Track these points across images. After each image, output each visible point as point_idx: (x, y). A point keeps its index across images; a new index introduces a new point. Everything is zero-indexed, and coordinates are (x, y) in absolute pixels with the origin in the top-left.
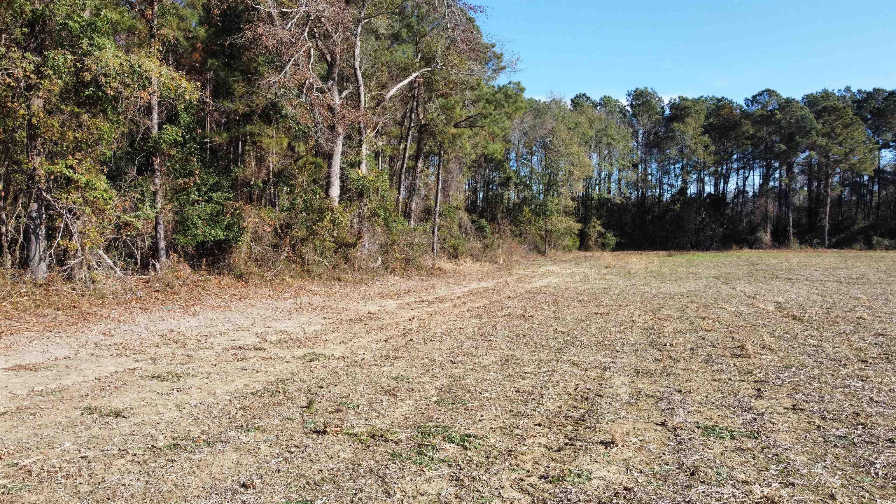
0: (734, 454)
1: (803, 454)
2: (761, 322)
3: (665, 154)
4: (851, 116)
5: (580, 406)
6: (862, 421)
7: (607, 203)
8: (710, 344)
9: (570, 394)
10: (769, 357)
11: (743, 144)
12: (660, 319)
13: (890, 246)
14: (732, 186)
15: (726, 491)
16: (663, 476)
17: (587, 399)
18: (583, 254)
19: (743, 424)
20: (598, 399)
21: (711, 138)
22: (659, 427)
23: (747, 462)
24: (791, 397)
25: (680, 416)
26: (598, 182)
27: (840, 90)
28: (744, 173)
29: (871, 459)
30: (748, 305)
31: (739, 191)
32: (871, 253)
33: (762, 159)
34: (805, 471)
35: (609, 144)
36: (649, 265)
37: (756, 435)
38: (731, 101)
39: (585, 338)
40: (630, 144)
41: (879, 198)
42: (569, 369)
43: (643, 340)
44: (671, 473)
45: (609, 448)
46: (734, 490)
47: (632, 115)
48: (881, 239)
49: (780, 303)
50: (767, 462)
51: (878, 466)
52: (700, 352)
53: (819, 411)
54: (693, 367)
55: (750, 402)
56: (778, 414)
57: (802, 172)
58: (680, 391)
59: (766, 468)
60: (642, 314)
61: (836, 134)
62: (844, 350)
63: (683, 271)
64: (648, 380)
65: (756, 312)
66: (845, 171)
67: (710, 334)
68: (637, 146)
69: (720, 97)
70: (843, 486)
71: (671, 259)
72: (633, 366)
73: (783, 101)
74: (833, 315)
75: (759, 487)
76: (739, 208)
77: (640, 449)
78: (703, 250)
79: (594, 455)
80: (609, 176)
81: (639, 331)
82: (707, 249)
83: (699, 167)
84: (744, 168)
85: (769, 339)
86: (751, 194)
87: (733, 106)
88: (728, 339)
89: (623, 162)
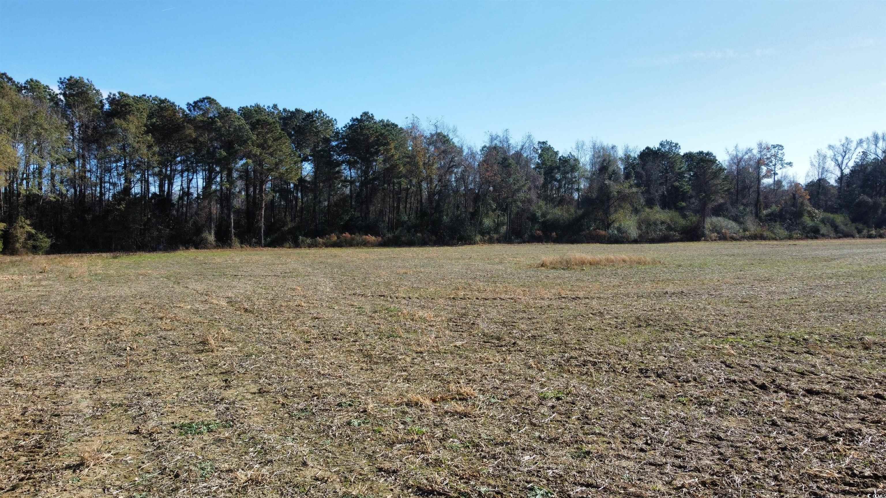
0: (214, 446)
1: (275, 432)
2: (217, 317)
3: (105, 151)
4: (280, 131)
5: (34, 431)
6: (316, 393)
7: (38, 201)
8: (171, 343)
9: (18, 420)
10: (230, 349)
11: (187, 147)
12: (116, 323)
13: (312, 244)
14: (176, 188)
15: (213, 484)
16: (145, 486)
17: (41, 422)
18: (8, 259)
19: (217, 415)
20: (55, 420)
21: (155, 138)
22: (133, 436)
23: (227, 451)
24: (255, 382)
25: (154, 420)
26: (25, 176)
27: (269, 107)
28: (188, 176)
29: (328, 423)
30: (202, 302)
31: (183, 193)
32: (297, 251)
33: (205, 163)
34: (279, 447)
35: (38, 135)
36: (92, 268)
37: (231, 423)
38: (173, 103)
39: (26, 353)
40: (65, 137)
41: (302, 203)
42: (11, 391)
43: (100, 347)
44: (154, 480)
45: (78, 471)
46: (220, 481)
47: (66, 104)
48: (305, 238)
49: (231, 297)
50: (245, 447)
51: (334, 428)
52: (163, 352)
53: (282, 391)
54: (159, 368)
55: (220, 393)
56: (247, 399)
57: (241, 177)
58: (149, 395)
59: (245, 453)
60: (94, 320)
61: (268, 146)
62: (291, 335)
63: (132, 272)
64: (112, 388)
65: (210, 308)
66: (276, 178)
67: (169, 333)
68: (73, 141)
69: (163, 98)
70: (311, 452)
71: (116, 260)
72: (91, 377)
73: (222, 110)
74: (277, 305)
75: (242, 472)
76: (185, 209)
77: (114, 463)
78: (149, 251)
79: (60, 484)
80: (40, 170)
81: (93, 338)
82: (153, 249)
83: (144, 167)
84: (188, 170)
85: (227, 332)
86: (195, 195)
87: (176, 109)
88: (189, 336)
89: (57, 156)
